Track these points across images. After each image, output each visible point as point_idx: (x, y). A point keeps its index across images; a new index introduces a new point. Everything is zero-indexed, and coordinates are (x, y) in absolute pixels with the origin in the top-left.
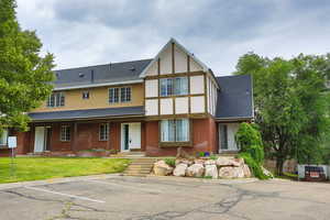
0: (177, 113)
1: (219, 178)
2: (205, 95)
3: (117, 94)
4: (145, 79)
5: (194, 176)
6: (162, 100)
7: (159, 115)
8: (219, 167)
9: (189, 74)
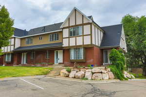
0: (77, 45)
1: (92, 79)
2: (91, 35)
3: (53, 37)
4: (63, 29)
5: (78, 78)
6: (70, 39)
7: (69, 46)
8: (93, 73)
9: (83, 25)
